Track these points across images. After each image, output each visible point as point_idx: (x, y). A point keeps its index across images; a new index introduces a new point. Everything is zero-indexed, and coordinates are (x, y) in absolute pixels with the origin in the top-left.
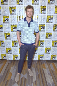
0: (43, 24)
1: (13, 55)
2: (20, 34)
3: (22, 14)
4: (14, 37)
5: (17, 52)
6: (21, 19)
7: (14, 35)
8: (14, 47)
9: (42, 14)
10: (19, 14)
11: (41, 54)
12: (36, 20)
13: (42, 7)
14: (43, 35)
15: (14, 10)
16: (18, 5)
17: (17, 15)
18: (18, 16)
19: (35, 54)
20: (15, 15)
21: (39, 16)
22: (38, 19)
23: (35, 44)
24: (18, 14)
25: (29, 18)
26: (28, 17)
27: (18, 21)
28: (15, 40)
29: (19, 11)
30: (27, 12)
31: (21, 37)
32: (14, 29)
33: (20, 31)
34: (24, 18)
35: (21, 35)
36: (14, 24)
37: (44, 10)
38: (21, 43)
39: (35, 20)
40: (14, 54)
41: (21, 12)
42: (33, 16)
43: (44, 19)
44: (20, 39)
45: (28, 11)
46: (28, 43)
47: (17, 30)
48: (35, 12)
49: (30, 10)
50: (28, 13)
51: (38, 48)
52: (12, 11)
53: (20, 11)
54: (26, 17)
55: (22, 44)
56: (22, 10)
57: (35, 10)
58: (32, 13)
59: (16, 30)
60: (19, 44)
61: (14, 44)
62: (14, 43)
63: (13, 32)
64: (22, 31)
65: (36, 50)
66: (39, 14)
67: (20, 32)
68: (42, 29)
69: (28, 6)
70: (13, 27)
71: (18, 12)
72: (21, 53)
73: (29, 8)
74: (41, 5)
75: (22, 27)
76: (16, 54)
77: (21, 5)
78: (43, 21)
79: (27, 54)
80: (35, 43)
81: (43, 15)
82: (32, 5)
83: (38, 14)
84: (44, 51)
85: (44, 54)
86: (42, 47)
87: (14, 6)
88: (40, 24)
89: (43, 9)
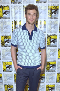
0: (53, 34)
1: (5, 86)
2: (17, 50)
3: (20, 18)
4: (7, 56)
5: (11, 81)
6: (18, 27)
7: (6, 53)
8: (7, 73)
9: (51, 18)
10: (15, 18)
11: (51, 84)
12: (43, 29)
13: (52, 7)
14: (54, 53)
15: (7, 12)
16: (13, 4)
17: (11, 20)
18: (14, 22)
19: (41, 84)
20: (8, 20)
21: (47, 21)
22: (45, 26)
23: (40, 67)
24: (12, 18)
25: (31, 25)
26: (29, 23)
27: (14, 29)
28: (8, 61)
29: (15, 14)
30: (27, 15)
31: (18, 56)
32: (6, 43)
33: (17, 46)
34: (22, 25)
35: (17, 53)
36: (7, 34)
37: (56, 12)
38: (18, 65)
39: (41, 27)
40: (6, 84)
41: (18, 15)
42: (37, 22)
43: (55, 26)
44: (17, 59)
45: (30, 14)
46: (28, 66)
47: (12, 45)
48: (40, 15)
49: (32, 12)
50: (29, 17)
51: (45, 73)
52: (4, 14)
53: (17, 13)
54: (25, 24)
55: (19, 67)
56: (19, 12)
57: (41, 13)
58: (35, 17)
59: (10, 44)
60: (14, 67)
61: (7, 68)
62: (7, 66)
63: (5, 48)
64: (20, 46)
65: (42, 78)
66: (47, 18)
67: (16, 48)
68: (52, 43)
69: (29, 5)
70: (6, 40)
71: (13, 15)
72: (17, 82)
73: (31, 9)
74: (50, 4)
75: (20, 39)
76: (10, 84)
77: (18, 4)
78: (53, 29)
79: (28, 84)
80: (40, 65)
81: (53, 20)
82: (35, 4)
83: (45, 18)
84: (56, 79)
85: (56, 83)
86: (52, 72)
87: (6, 5)
88: (49, 34)
89: (53, 11)
